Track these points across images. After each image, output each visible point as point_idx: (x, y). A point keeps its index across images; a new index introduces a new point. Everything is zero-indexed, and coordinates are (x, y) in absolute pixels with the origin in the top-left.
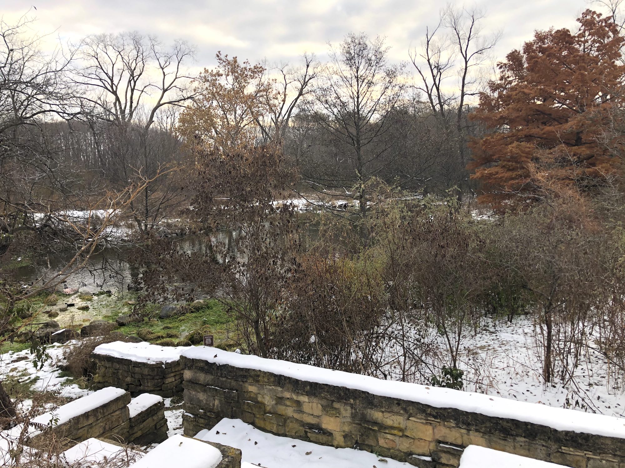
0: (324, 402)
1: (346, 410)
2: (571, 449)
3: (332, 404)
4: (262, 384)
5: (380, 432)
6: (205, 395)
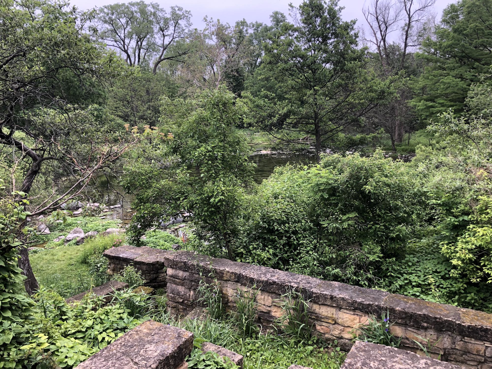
0: (273, 295)
2: (473, 339)
4: (226, 281)
5: (317, 320)
6: (183, 288)
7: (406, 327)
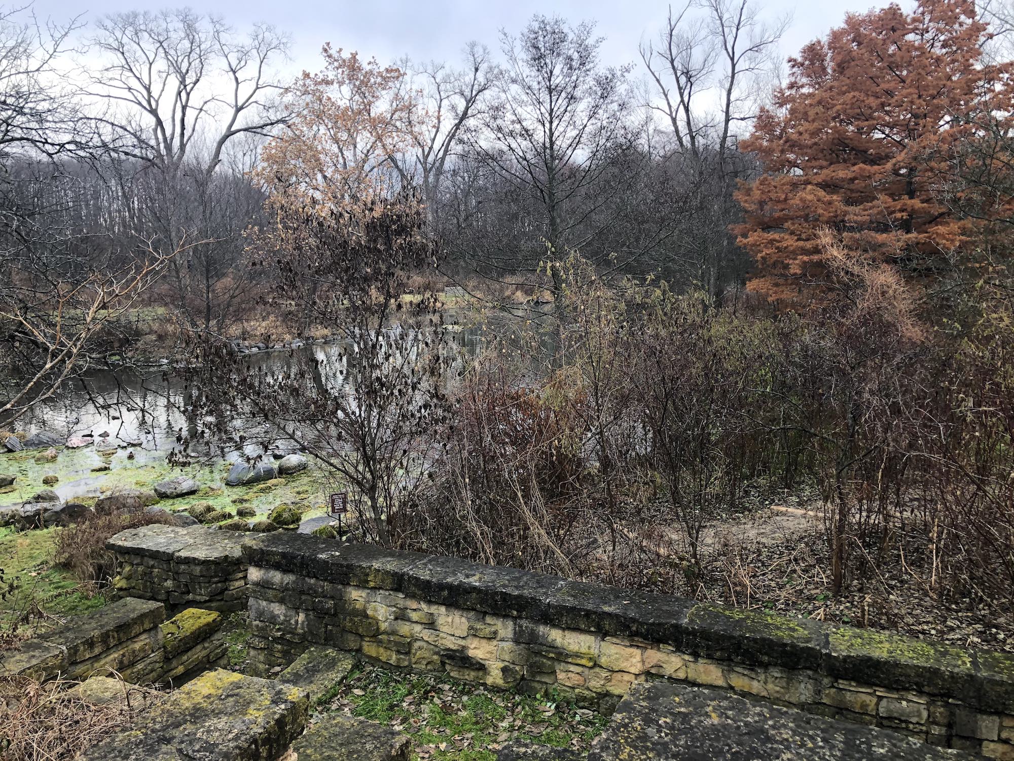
0: (473, 613)
1: (505, 628)
2: (853, 684)
3: (483, 618)
4: (374, 589)
5: (559, 661)
6: (283, 607)
7: (729, 666)
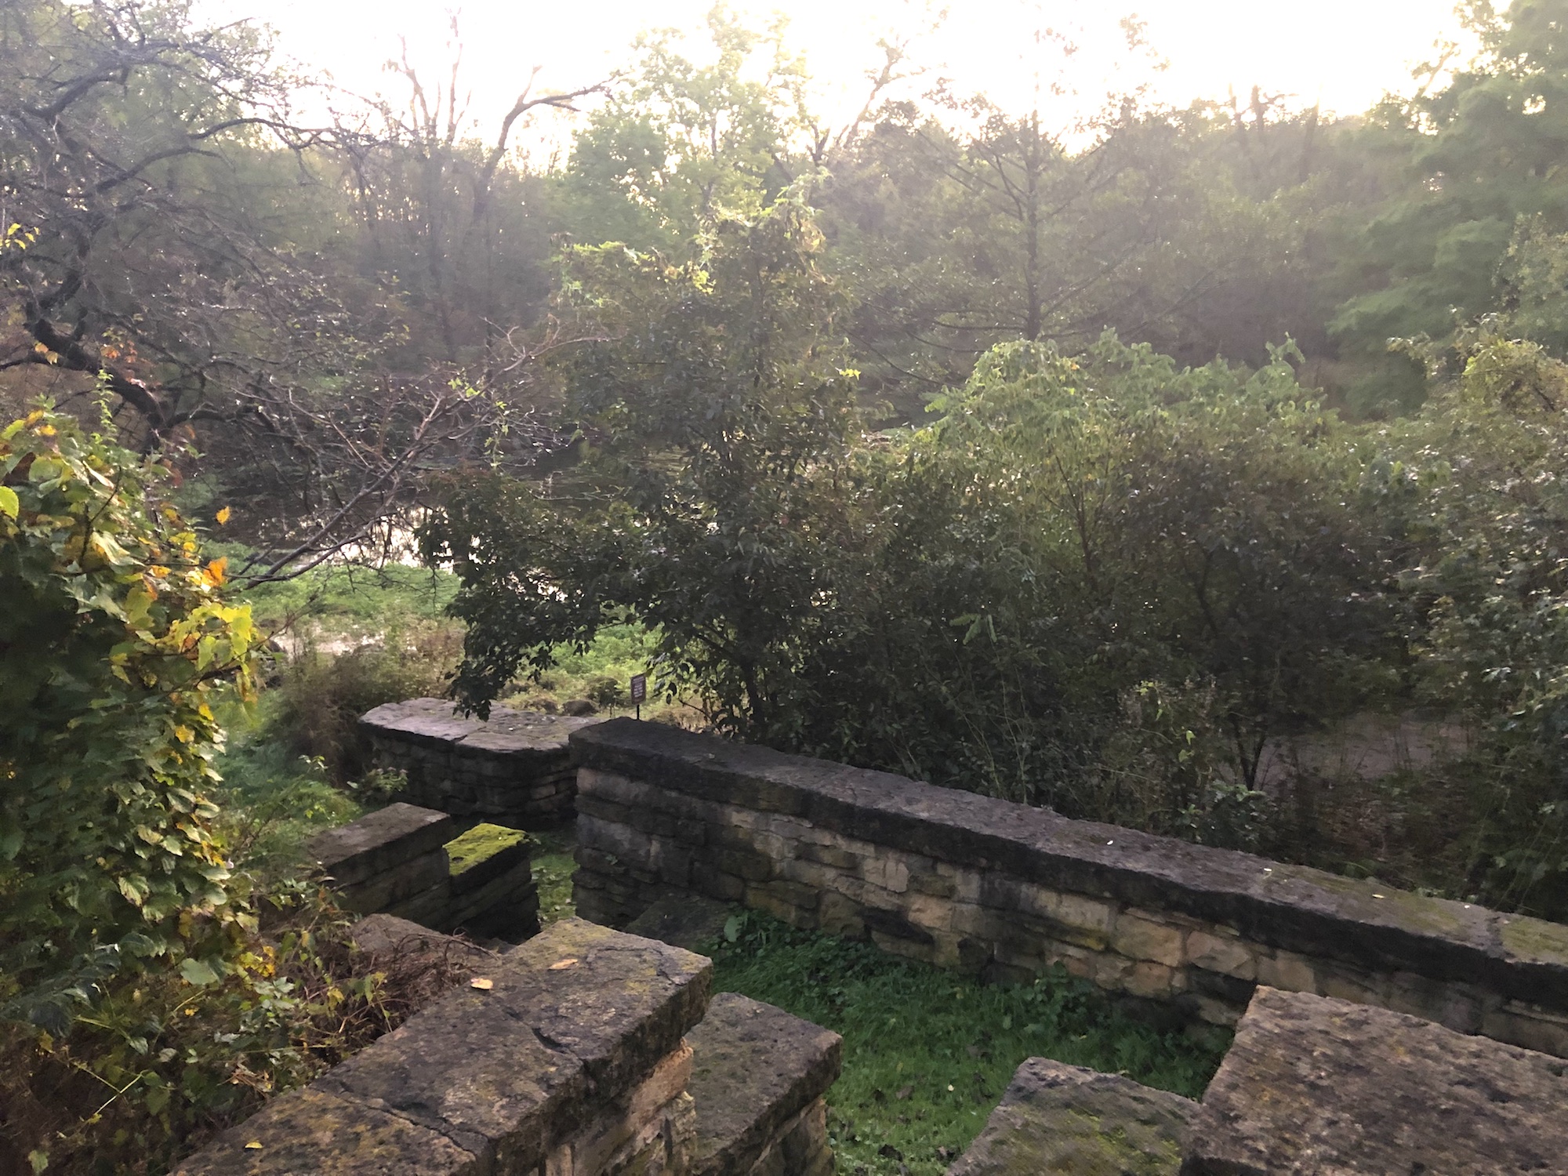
0: (915, 860)
1: (967, 883)
2: (1537, 1008)
3: (934, 868)
4: (766, 811)
5: (1048, 936)
6: (629, 830)
